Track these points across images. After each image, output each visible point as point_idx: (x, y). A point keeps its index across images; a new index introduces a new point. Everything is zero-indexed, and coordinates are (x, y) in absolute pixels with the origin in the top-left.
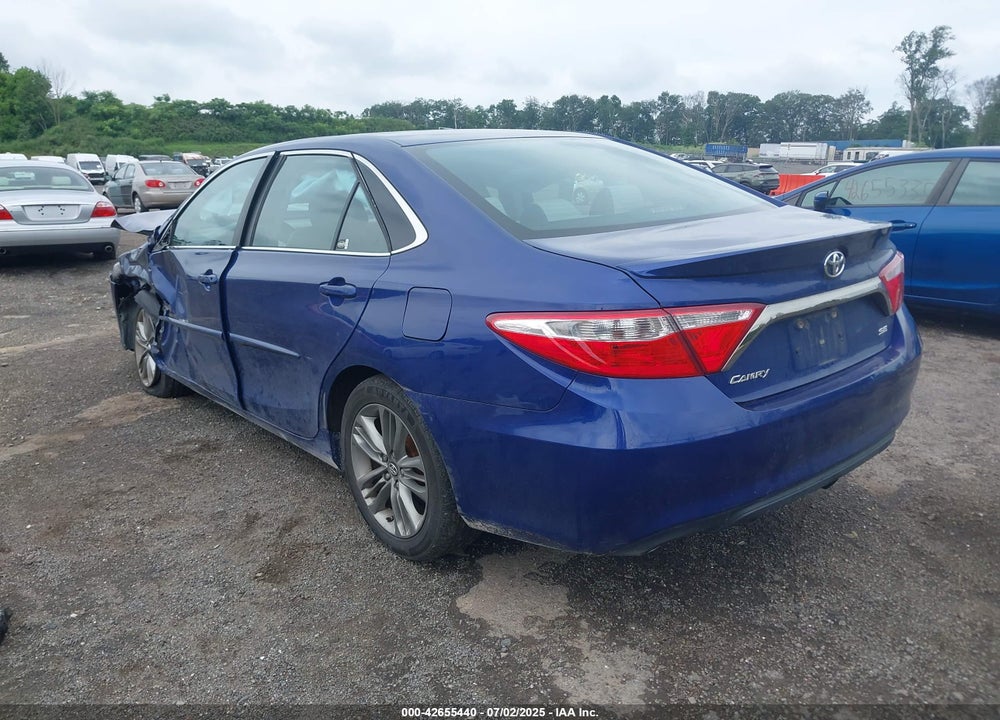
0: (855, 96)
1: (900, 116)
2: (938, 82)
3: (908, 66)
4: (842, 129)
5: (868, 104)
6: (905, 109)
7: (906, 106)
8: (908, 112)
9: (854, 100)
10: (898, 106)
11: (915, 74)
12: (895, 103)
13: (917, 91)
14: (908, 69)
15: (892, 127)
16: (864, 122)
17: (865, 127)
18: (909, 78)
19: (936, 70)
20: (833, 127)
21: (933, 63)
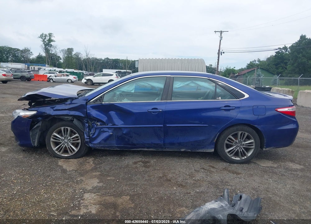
0: (27, 50)
1: (42, 57)
2: (52, 48)
3: (43, 43)
4: (25, 59)
5: (31, 53)
6: (43, 55)
7: (44, 54)
8: (44, 56)
9: (26, 51)
10: (41, 54)
11: (45, 45)
12: (40, 53)
13: (47, 51)
14: (43, 44)
15: (40, 61)
16: (31, 58)
17: (32, 59)
18: (44, 47)
19: (51, 45)
20: (22, 59)
21: (50, 43)
